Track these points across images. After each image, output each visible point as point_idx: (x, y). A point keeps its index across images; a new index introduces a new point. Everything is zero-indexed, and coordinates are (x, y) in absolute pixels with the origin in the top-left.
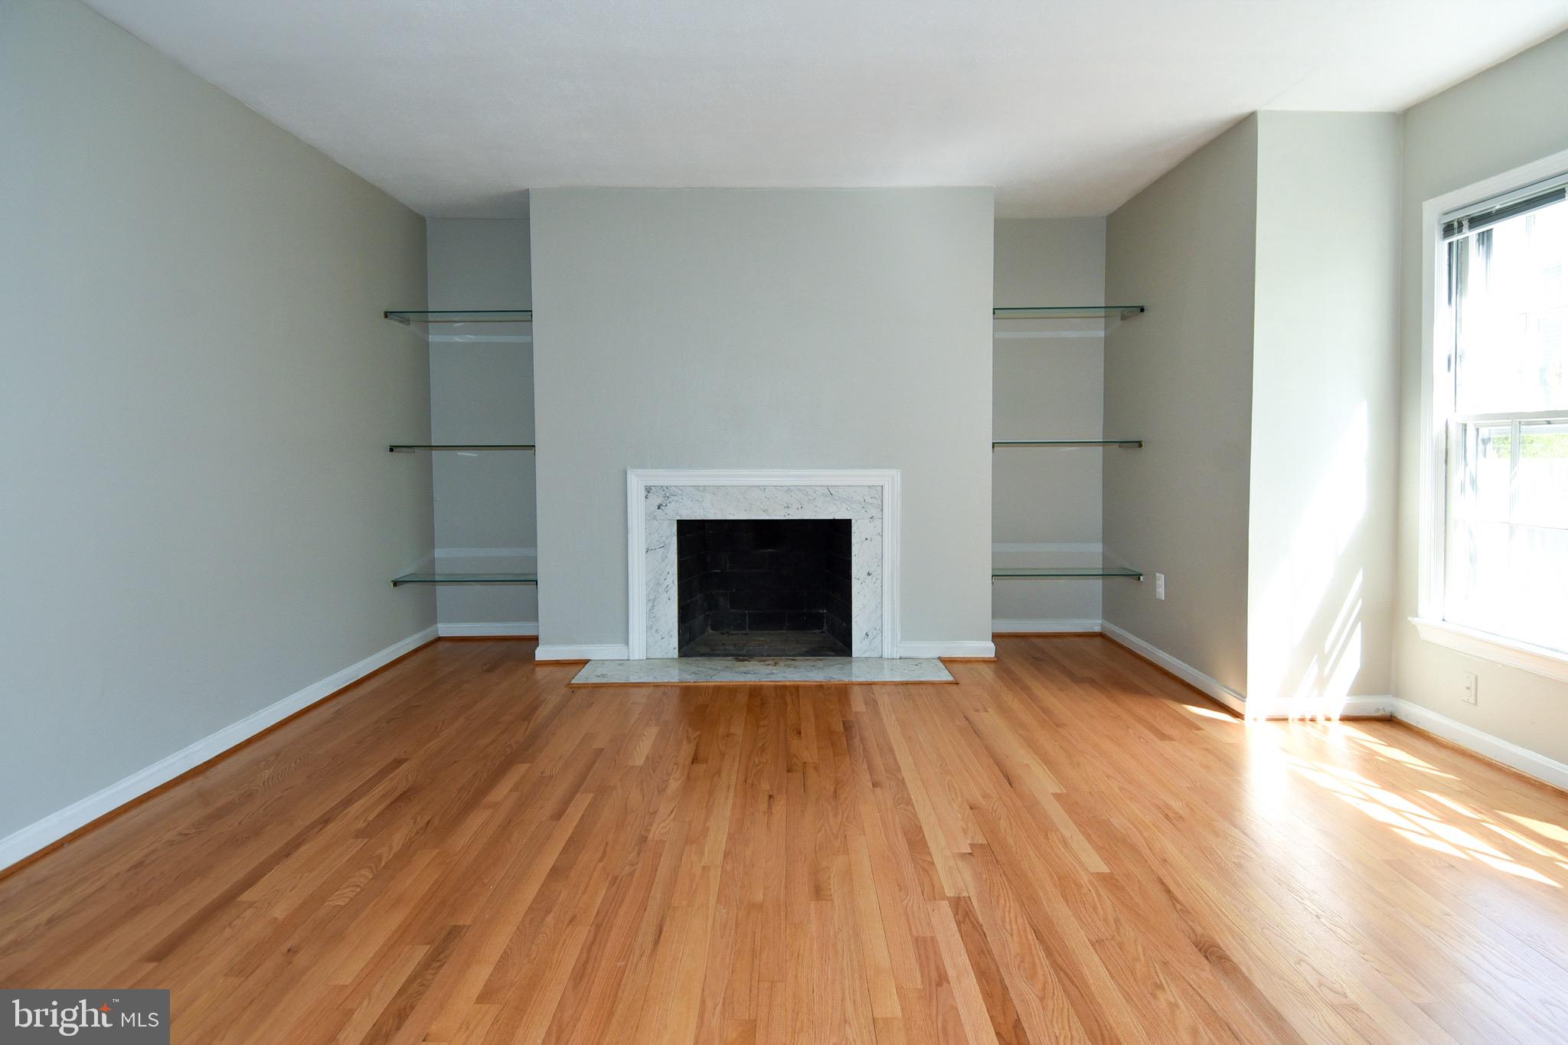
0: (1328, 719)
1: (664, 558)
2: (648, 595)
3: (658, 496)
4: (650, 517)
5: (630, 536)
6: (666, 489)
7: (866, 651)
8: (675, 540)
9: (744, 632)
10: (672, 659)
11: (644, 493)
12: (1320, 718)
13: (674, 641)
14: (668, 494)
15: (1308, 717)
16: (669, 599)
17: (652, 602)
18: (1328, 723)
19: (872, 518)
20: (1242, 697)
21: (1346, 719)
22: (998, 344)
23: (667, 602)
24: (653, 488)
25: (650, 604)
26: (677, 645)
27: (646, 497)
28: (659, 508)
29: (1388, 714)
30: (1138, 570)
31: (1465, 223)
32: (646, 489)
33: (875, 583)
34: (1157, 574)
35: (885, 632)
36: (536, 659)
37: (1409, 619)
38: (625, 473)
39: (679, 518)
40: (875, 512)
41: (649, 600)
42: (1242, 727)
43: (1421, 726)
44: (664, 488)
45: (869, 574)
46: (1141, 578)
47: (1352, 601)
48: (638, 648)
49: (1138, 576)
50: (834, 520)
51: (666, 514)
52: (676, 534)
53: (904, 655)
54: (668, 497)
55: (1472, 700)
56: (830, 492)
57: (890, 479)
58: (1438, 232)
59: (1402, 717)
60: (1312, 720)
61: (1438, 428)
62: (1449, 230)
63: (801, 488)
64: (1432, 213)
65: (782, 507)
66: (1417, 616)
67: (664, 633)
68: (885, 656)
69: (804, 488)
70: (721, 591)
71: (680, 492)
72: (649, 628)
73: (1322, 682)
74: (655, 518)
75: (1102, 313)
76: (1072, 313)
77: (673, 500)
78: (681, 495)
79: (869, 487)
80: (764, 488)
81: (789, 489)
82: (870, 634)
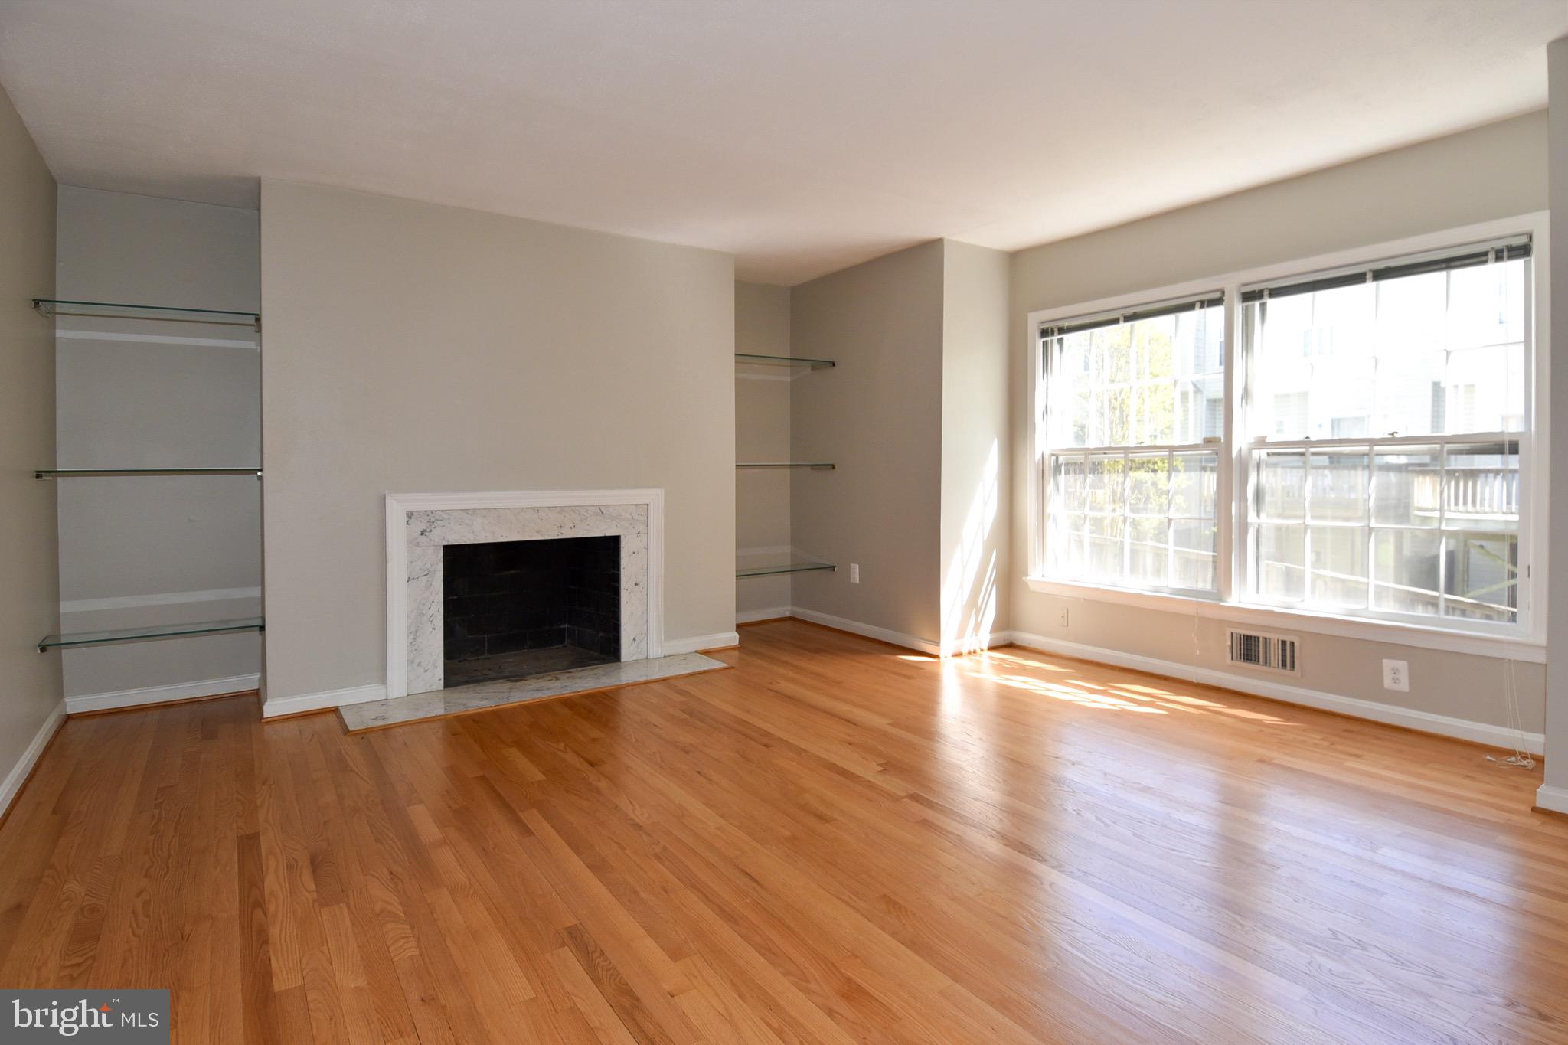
0: (982, 650)
1: (429, 586)
2: (409, 627)
3: (421, 521)
4: (412, 544)
5: (389, 566)
6: (430, 514)
7: (634, 655)
8: (441, 566)
9: (483, 657)
10: (437, 691)
11: (405, 519)
12: (978, 651)
13: (440, 672)
14: (433, 519)
15: (972, 651)
16: (434, 629)
17: (414, 634)
18: (982, 653)
19: (639, 533)
20: (937, 643)
21: (992, 648)
22: (739, 384)
23: (431, 633)
24: (416, 514)
25: (412, 637)
26: (442, 676)
27: (407, 524)
28: (422, 534)
29: (1009, 642)
30: (831, 564)
31: (1056, 331)
32: (407, 515)
33: (641, 592)
34: (852, 565)
35: (651, 636)
36: (265, 716)
37: (1024, 578)
38: (384, 498)
39: (446, 544)
40: (642, 528)
41: (411, 633)
42: (939, 663)
43: (1032, 646)
44: (429, 513)
45: (636, 584)
46: (836, 569)
47: (991, 572)
48: (398, 685)
49: (833, 568)
50: (605, 537)
51: (431, 540)
52: (442, 560)
53: (668, 653)
54: (433, 522)
55: (1066, 624)
56: (601, 511)
57: (654, 498)
58: (1037, 334)
59: (1018, 643)
60: (975, 652)
61: (1038, 457)
62: (1045, 333)
63: (574, 508)
64: (1035, 320)
65: (556, 527)
66: (1027, 576)
67: (427, 665)
68: (651, 656)
69: (577, 508)
70: (458, 618)
71: (446, 516)
72: (410, 662)
73: (977, 626)
74: (418, 545)
75: (788, 362)
76: (756, 360)
77: (439, 525)
78: (449, 519)
79: (636, 505)
80: (537, 510)
81: (562, 510)
82: (637, 639)
